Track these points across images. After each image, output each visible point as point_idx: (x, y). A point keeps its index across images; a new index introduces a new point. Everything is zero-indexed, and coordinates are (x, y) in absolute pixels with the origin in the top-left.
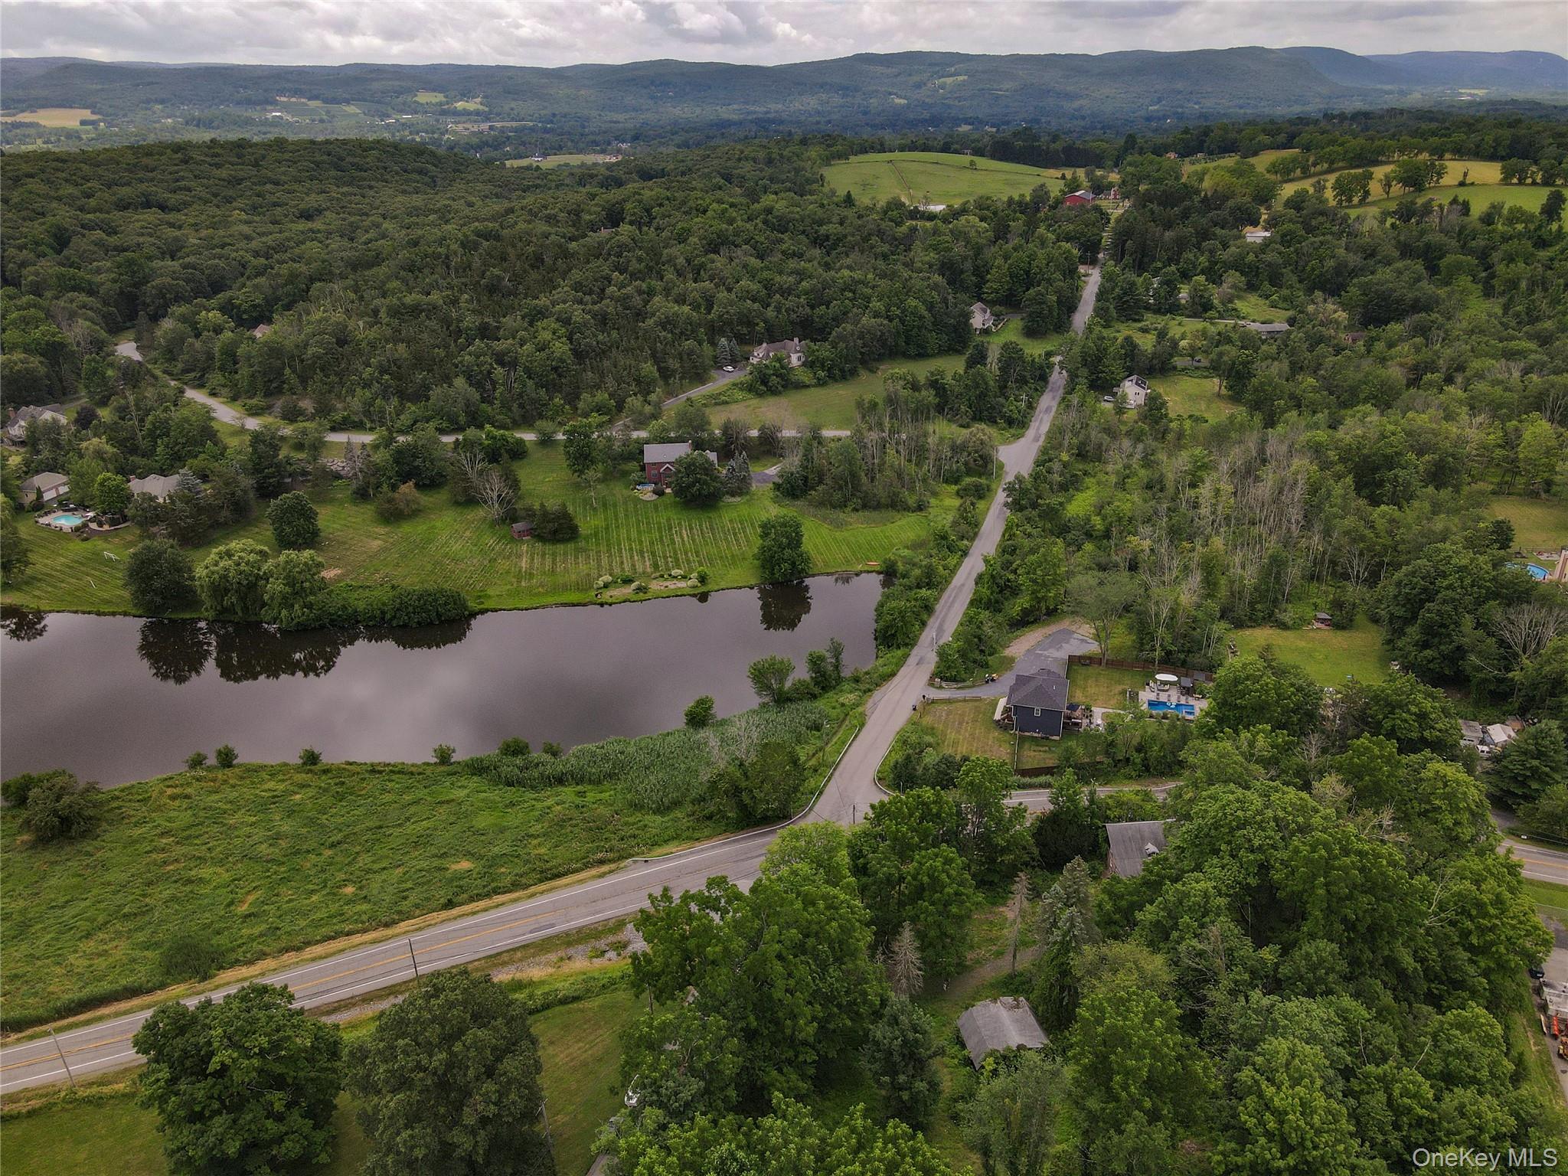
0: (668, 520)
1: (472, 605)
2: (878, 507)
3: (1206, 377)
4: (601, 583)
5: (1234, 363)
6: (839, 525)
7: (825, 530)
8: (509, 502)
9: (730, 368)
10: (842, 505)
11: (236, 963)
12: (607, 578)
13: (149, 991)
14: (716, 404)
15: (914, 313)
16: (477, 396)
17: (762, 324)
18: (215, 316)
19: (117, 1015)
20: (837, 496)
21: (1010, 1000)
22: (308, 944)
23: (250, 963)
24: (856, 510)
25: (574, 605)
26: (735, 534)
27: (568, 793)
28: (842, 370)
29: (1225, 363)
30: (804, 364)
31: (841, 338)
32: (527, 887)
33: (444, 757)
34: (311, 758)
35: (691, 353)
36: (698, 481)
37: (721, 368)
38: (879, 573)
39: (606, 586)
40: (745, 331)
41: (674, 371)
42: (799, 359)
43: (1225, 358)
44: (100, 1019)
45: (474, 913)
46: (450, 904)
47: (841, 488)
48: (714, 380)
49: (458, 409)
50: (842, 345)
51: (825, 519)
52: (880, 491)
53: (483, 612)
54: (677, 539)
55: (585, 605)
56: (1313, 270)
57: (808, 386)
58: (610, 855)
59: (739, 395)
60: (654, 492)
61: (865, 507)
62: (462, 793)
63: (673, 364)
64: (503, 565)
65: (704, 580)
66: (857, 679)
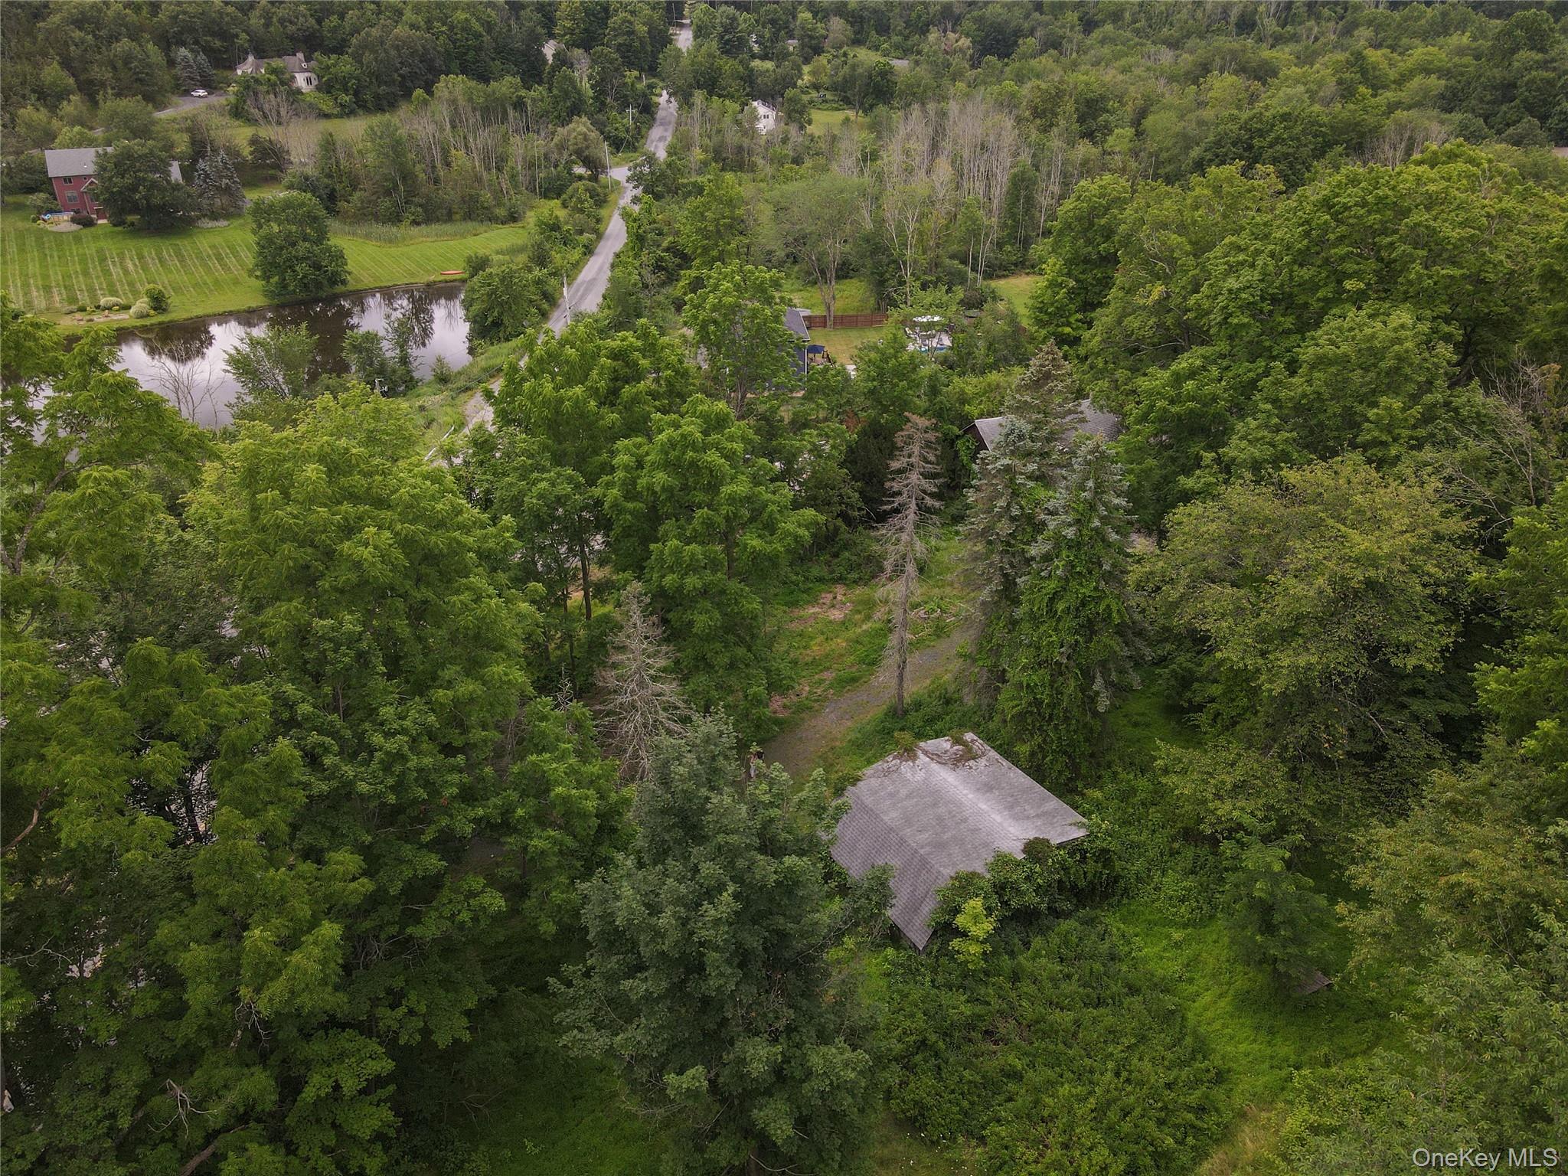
0: (100, 251)
2: (450, 218)
3: (837, 109)
5: (870, 77)
6: (395, 242)
7: (371, 248)
9: (201, 92)
10: (395, 218)
15: (466, 28)
17: (244, 36)
20: (385, 204)
21: (944, 744)
26: (219, 258)
29: (861, 75)
30: (318, 88)
31: (365, 46)
35: (127, 59)
37: (186, 91)
40: (218, 43)
41: (103, 85)
42: (309, 81)
43: (860, 70)
47: (388, 193)
48: (177, 105)
50: (368, 57)
51: (368, 236)
52: (450, 194)
54: (115, 271)
56: (920, 17)
57: (328, 116)
60: (73, 220)
61: (428, 221)
63: (98, 72)
65: (159, 306)
66: (445, 377)
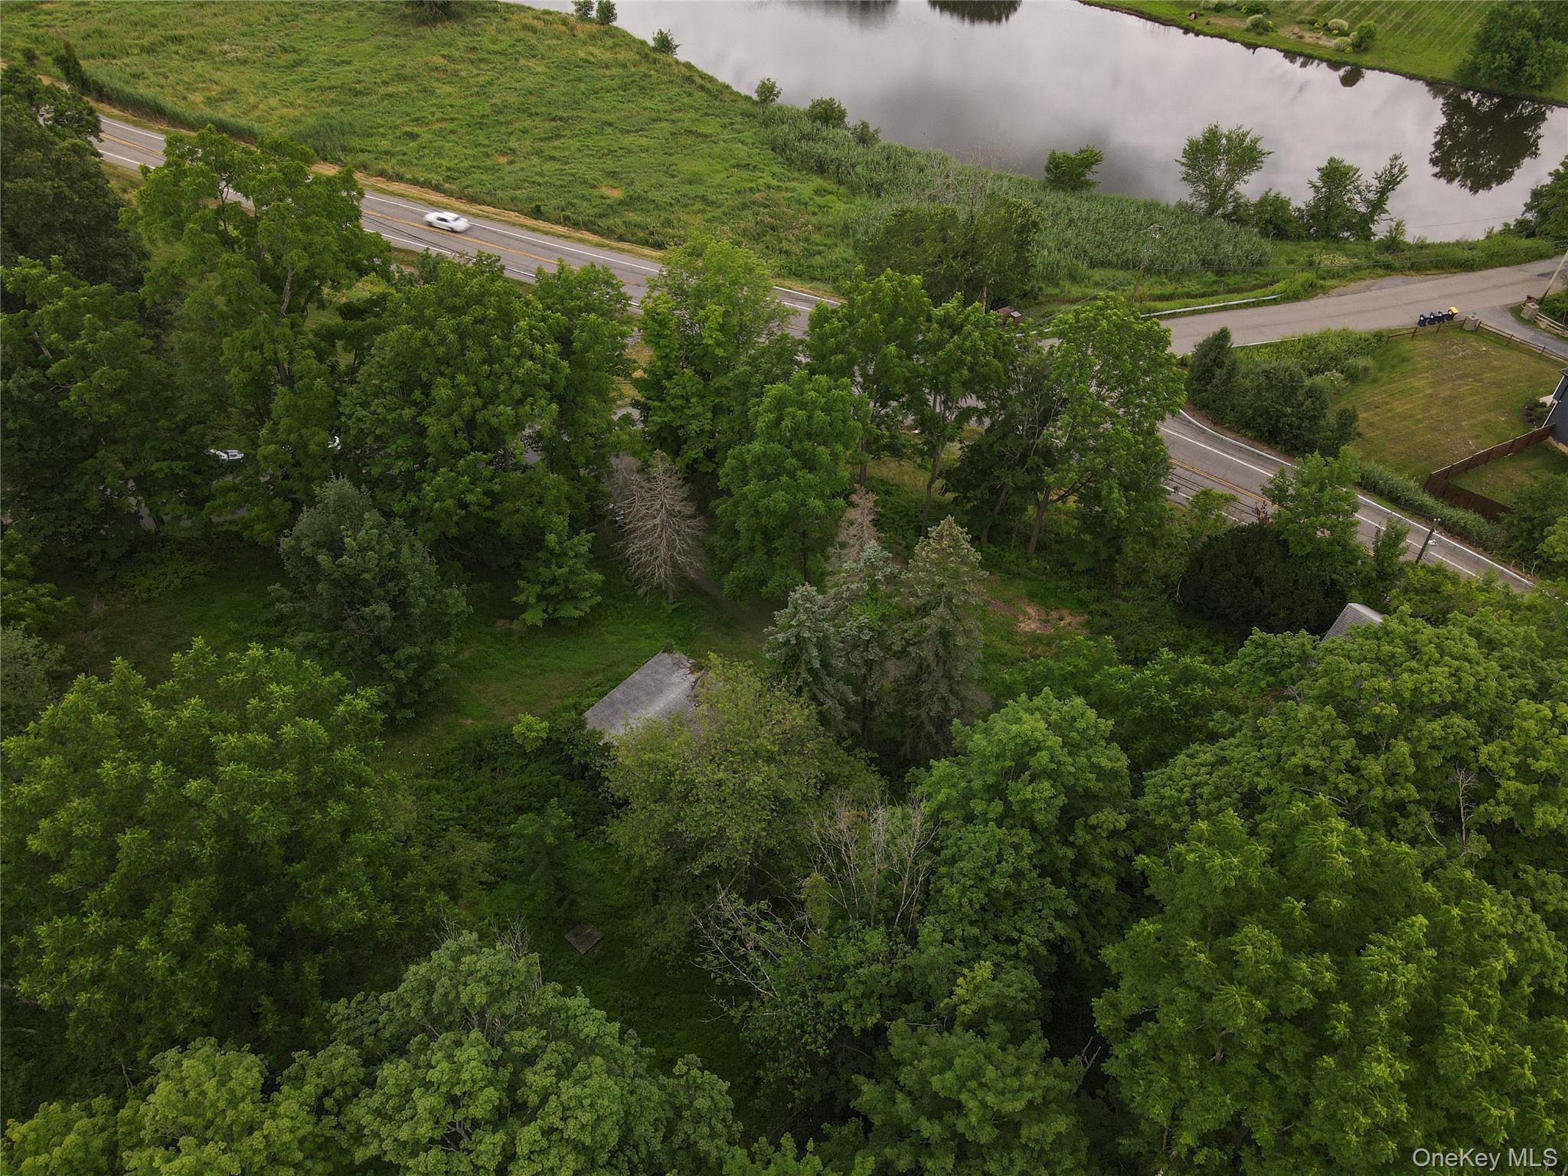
25: (1156, 19)
33: (765, 97)
34: (664, 46)
39: (1220, 9)
55: (1166, 23)
62: (727, 134)
65: (1360, 46)
66: (1393, 245)
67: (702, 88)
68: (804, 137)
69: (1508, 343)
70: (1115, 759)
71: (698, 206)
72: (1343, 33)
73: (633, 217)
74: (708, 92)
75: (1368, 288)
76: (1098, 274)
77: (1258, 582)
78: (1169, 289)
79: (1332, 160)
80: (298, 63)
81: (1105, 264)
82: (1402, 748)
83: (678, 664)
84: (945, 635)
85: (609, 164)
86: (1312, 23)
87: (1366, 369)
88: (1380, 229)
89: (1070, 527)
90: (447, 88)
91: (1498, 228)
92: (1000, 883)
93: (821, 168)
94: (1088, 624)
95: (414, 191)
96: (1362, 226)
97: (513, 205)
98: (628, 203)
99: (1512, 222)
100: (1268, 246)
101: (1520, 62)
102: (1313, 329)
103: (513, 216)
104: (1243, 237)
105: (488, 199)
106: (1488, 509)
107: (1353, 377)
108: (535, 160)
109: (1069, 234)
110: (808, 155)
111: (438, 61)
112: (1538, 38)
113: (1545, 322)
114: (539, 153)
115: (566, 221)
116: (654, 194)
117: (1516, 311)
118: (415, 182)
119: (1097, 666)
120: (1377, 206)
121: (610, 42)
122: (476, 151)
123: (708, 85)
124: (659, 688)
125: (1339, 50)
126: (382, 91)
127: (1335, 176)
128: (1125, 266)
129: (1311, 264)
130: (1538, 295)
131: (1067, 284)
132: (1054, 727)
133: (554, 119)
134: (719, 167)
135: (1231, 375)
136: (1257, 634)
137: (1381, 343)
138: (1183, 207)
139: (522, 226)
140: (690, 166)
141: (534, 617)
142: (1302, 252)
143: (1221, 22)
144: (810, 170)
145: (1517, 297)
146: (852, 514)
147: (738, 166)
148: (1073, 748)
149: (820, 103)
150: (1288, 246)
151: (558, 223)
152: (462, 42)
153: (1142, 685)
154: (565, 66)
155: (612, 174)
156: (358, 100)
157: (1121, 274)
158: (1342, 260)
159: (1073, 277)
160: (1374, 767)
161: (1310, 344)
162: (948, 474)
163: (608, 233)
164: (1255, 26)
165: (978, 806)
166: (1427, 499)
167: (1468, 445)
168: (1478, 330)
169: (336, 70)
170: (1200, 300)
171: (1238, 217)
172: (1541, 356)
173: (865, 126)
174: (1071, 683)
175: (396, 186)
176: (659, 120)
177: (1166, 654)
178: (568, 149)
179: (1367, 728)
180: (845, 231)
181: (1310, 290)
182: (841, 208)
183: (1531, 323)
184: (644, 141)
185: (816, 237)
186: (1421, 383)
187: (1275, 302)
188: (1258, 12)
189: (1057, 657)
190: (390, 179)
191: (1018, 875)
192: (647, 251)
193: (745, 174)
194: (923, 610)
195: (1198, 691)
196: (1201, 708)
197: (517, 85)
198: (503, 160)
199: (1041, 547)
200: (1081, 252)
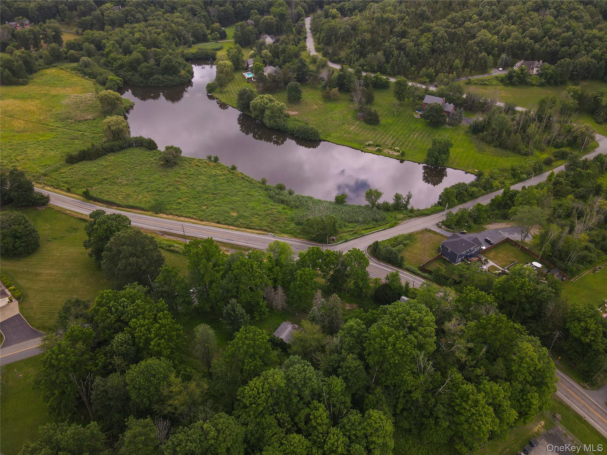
0: (416, 128)
1: (322, 137)
2: (506, 148)
4: (367, 143)
6: (481, 151)
8: (362, 104)
9: (501, 69)
11: (164, 213)
12: (371, 142)
13: (145, 211)
14: (481, 84)
16: (384, 60)
18: (334, 11)
19: (135, 213)
20: (489, 138)
21: (297, 326)
22: (182, 216)
23: (168, 214)
24: (495, 146)
25: (355, 149)
27: (280, 207)
28: (555, 81)
32: (241, 227)
33: (264, 182)
34: (234, 168)
35: (482, 59)
36: (432, 115)
37: (498, 68)
38: (476, 175)
39: (369, 145)
44: (131, 212)
45: (220, 228)
46: (219, 223)
47: (493, 135)
48: (490, 73)
49: (375, 63)
51: (477, 146)
53: (325, 141)
54: (412, 136)
55: (357, 149)
57: (534, 85)
58: (270, 230)
59: (495, 82)
60: (421, 115)
62: (257, 194)
63: (472, 62)
64: (346, 126)
65: (403, 154)
66: (412, 211)
67: (247, 180)
68: (277, 194)
69: (435, 233)
70: (364, 326)
71: (256, 216)
72: (398, 151)
73: (241, 221)
74: (249, 181)
75: (408, 222)
76: (350, 225)
77: (387, 295)
78: (366, 226)
79: (397, 194)
80: (141, 183)
81: (352, 222)
82: (397, 319)
83: (289, 324)
84: (336, 312)
85: (232, 206)
86: (391, 148)
87: (408, 243)
88: (409, 207)
89: (353, 287)
90: (183, 187)
91: (433, 204)
92: (351, 345)
93: (282, 202)
94: (358, 306)
95: (187, 219)
96: (405, 206)
97: (212, 220)
98: (240, 217)
99: (436, 203)
100: (386, 214)
101: (437, 160)
102: (396, 235)
103: (213, 224)
104: (380, 213)
105: (205, 219)
106: (430, 272)
107: (405, 245)
108: (213, 207)
109: (343, 215)
110: (279, 199)
111: (178, 179)
112: (440, 154)
113: (443, 227)
114: (213, 205)
115: (226, 224)
116: (245, 214)
117: (437, 225)
118: (186, 217)
119: (360, 313)
120: (408, 202)
121: (219, 168)
122: (196, 206)
123: (248, 179)
124: (286, 328)
125: (398, 156)
126: (167, 190)
127: (398, 197)
128: (356, 222)
129: (395, 217)
130: (441, 221)
131: (344, 228)
132: (355, 323)
133: (213, 194)
134: (258, 204)
135: (380, 250)
136: (381, 306)
137: (410, 237)
138: (367, 206)
139: (217, 227)
140: (251, 205)
141: (257, 319)
142: (393, 214)
143: (370, 148)
144: (280, 203)
145: (437, 222)
146: (317, 294)
147: (262, 203)
148: (358, 326)
149: (279, 185)
150: (390, 213)
151: (224, 224)
152: (181, 171)
153: (367, 316)
154: (210, 177)
155: (232, 209)
156: (162, 194)
157: (355, 224)
158: (402, 216)
159: (345, 226)
160: (394, 322)
161: (396, 238)
162: (329, 280)
163: (237, 226)
164: (378, 150)
165: (347, 335)
166: (419, 272)
167: (427, 258)
168: (430, 231)
169: (152, 184)
170: (373, 229)
171: (378, 207)
172: (442, 235)
173: (291, 190)
174: (356, 317)
175: (182, 219)
176: (239, 191)
177: (370, 310)
178: (220, 203)
179: (393, 317)
180: (292, 219)
181: (396, 224)
182: (290, 213)
183: (440, 227)
184: (238, 198)
185: (286, 222)
186: (418, 245)
187: (388, 228)
188: (378, 146)
189: (354, 313)
190: (179, 216)
191: (353, 344)
192: (248, 230)
193: (265, 205)
194: (332, 308)
195: (375, 316)
196: (376, 318)
197: (200, 184)
198: (205, 207)
199: (348, 292)
200: (346, 220)
